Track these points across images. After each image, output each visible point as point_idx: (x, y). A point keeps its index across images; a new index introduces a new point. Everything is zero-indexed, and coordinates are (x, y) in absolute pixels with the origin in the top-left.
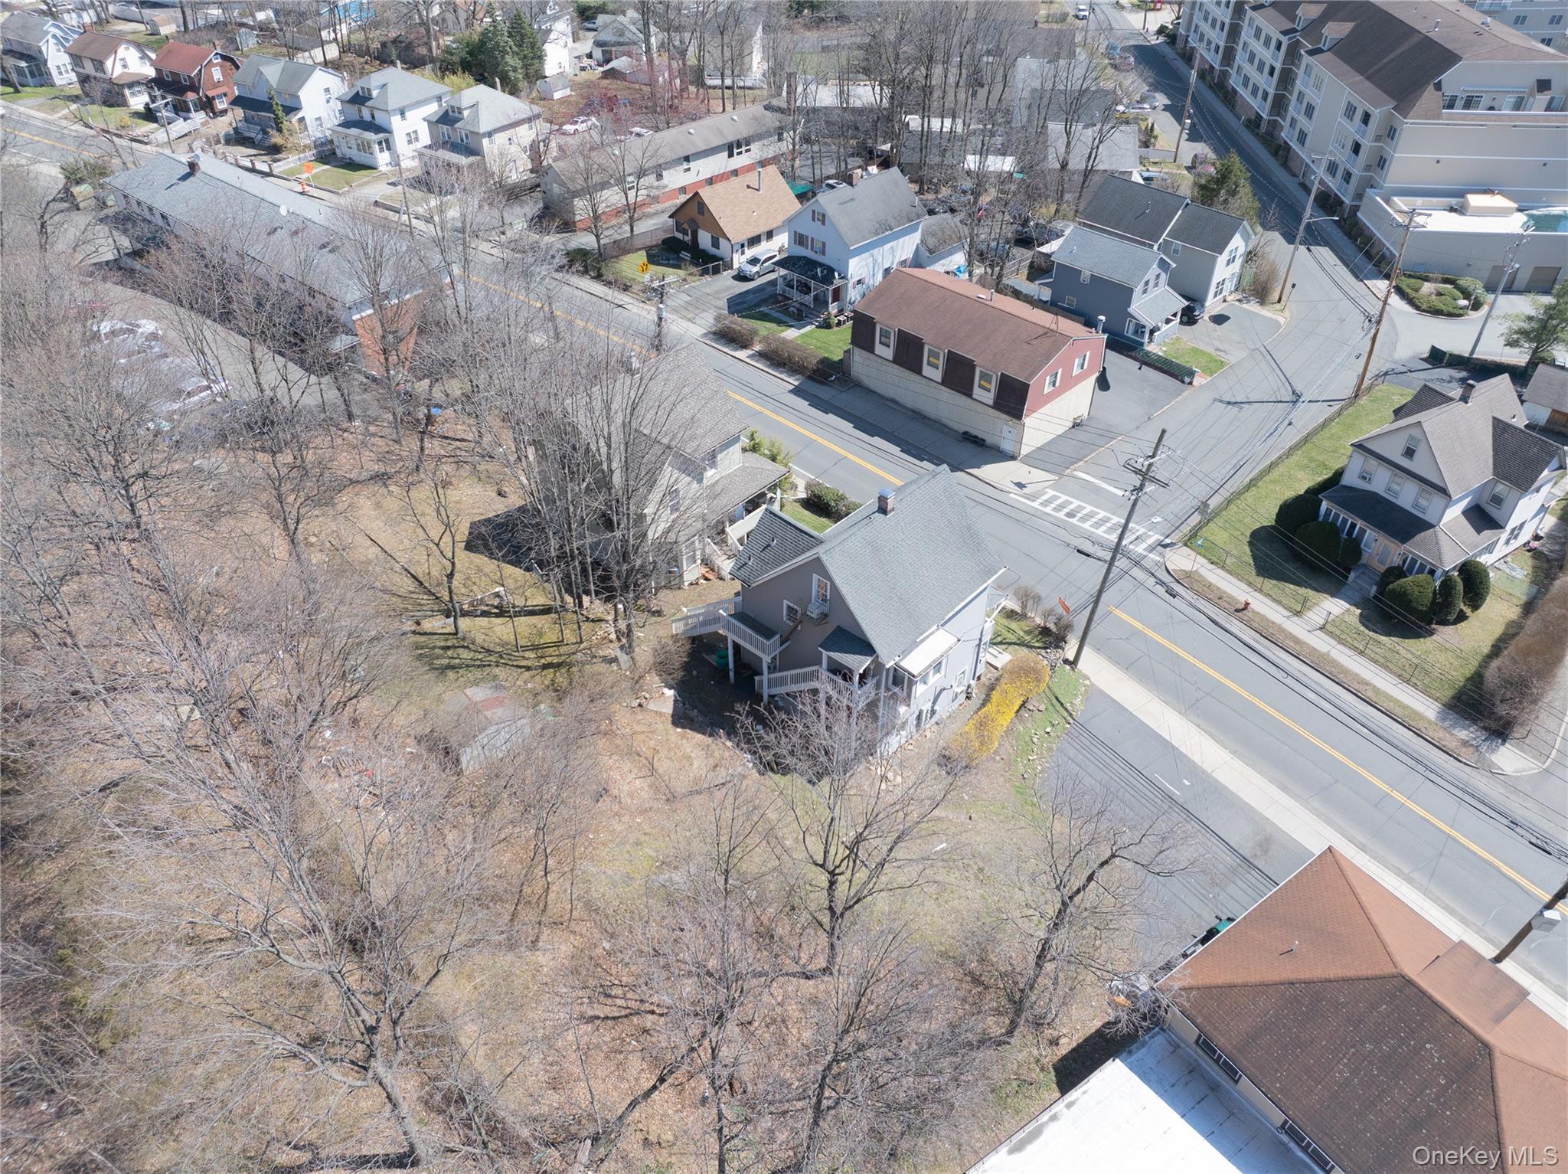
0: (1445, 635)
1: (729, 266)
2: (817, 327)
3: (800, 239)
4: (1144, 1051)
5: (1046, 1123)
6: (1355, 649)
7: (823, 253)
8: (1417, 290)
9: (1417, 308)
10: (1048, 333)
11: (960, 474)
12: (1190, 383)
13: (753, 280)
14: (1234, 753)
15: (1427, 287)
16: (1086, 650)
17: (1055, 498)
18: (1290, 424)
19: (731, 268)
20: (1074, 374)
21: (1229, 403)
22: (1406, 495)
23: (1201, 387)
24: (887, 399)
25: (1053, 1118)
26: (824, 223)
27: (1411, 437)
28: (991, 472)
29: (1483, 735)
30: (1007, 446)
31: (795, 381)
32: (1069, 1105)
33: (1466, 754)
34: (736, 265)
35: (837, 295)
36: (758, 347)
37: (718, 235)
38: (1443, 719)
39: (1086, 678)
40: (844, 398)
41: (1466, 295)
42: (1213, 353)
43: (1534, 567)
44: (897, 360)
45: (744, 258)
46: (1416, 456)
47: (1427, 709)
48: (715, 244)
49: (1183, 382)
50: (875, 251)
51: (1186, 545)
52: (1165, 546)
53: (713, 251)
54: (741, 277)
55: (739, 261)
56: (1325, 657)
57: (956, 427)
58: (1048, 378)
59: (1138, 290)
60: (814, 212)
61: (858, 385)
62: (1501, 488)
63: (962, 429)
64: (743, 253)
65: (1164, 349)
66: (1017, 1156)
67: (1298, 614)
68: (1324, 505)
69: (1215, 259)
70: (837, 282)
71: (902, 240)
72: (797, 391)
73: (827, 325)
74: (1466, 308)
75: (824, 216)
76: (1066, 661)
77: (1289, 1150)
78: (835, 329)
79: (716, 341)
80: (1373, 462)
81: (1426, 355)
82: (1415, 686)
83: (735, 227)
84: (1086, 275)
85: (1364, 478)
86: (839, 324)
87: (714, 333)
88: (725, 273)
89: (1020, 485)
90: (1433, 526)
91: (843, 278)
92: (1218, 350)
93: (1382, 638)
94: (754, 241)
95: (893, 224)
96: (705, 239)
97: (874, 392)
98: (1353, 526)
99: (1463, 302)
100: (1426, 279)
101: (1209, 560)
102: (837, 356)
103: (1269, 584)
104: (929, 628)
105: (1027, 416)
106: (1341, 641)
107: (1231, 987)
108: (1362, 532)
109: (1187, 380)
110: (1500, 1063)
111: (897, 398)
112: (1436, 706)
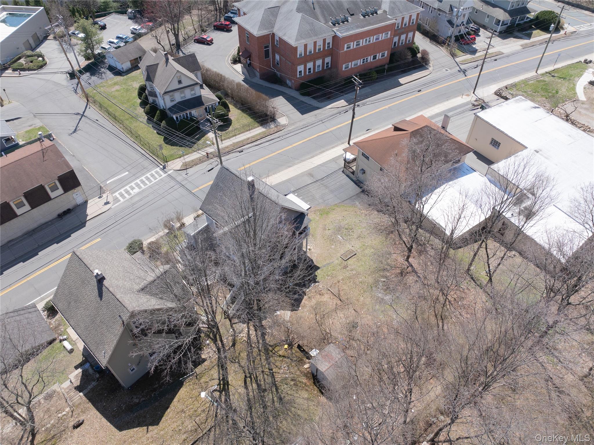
0: (232, 117)
6: (233, 136)
8: (22, 66)
12: (54, 139)
14: (274, 174)
21: (74, 132)
22: (188, 94)
23: (57, 137)
28: (92, 211)
29: (273, 123)
30: (79, 200)
33: (280, 128)
38: (266, 128)
46: (183, 81)
51: (167, 162)
65: (20, 140)
67: (213, 144)
68: (175, 117)
89: (107, 203)
90: (201, 96)
98: (187, 114)
101: (178, 158)
106: (229, 138)
109: (51, 139)
110: (429, 125)
112: (260, 127)
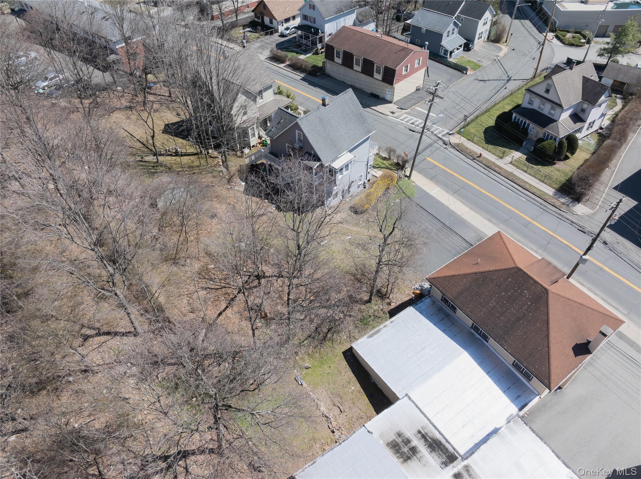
0: (560, 165)
1: (277, 31)
2: (313, 54)
3: (305, 17)
4: (422, 304)
5: (382, 328)
6: (523, 170)
7: (315, 22)
8: (564, 36)
9: (564, 43)
10: (404, 49)
11: (368, 109)
12: (466, 74)
13: (287, 36)
14: (471, 208)
15: (569, 35)
16: (414, 172)
17: (406, 117)
18: (506, 88)
19: (278, 32)
20: (415, 67)
21: (481, 80)
22: (546, 109)
23: (470, 75)
24: (340, 81)
25: (385, 326)
26: (314, 10)
27: (548, 84)
28: (381, 108)
29: (571, 200)
30: (388, 98)
31: (302, 75)
32: (391, 322)
33: (564, 208)
34: (280, 31)
35: (321, 40)
36: (288, 63)
37: (272, 18)
38: (555, 195)
39: (414, 182)
40: (323, 82)
41: (584, 37)
42: (476, 61)
43: (599, 139)
44: (344, 64)
45: (283, 28)
46: (550, 92)
47: (550, 191)
48: (271, 22)
49: (463, 73)
50: (337, 21)
51: (458, 134)
52: (450, 134)
53: (270, 25)
54: (282, 36)
55: (281, 29)
56: (511, 173)
57: (368, 91)
58: (404, 68)
59: (445, 35)
60: (310, 5)
61: (329, 76)
62: (585, 106)
63: (370, 92)
64: (283, 25)
65: (456, 60)
66: (370, 339)
67: (501, 158)
68: (514, 115)
69: (478, 22)
70: (320, 35)
71: (348, 16)
72: (303, 79)
73: (316, 53)
74: (584, 43)
75: (314, 6)
76: (406, 176)
77: (474, 335)
78: (320, 55)
79: (271, 61)
80: (533, 96)
81: (565, 62)
82: (546, 183)
83: (279, 15)
84: (424, 31)
85: (530, 103)
86: (322, 53)
87: (270, 58)
88: (275, 34)
89: (393, 113)
90: (556, 121)
91: (322, 33)
92: (479, 61)
93: (534, 166)
94: (287, 20)
95: (344, 9)
96: (267, 20)
97: (335, 79)
98: (525, 123)
99: (583, 41)
100: (568, 32)
101: (467, 138)
102: (320, 65)
103: (490, 147)
104: (343, 152)
105: (395, 84)
106: (517, 167)
107: (453, 276)
108: (529, 125)
109: (465, 72)
110: (550, 295)
111: (344, 81)
112: (553, 190)
